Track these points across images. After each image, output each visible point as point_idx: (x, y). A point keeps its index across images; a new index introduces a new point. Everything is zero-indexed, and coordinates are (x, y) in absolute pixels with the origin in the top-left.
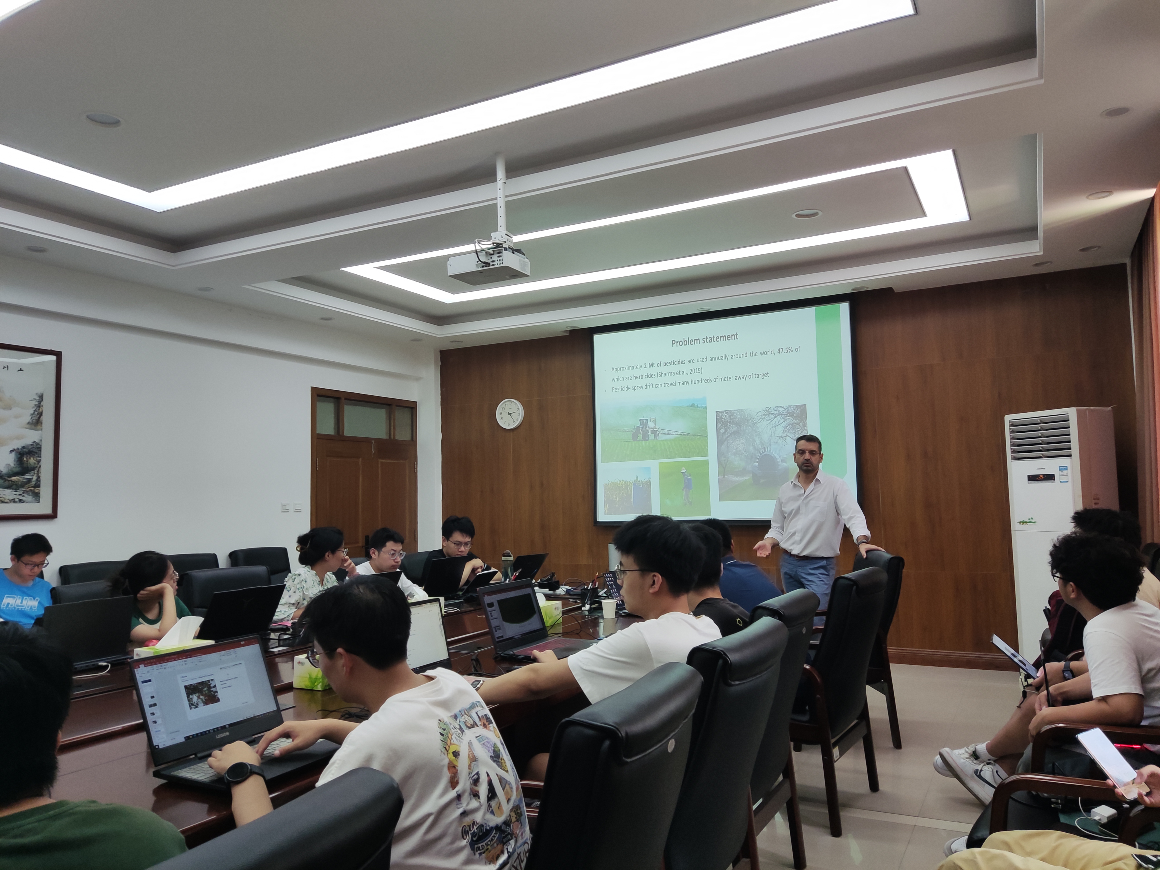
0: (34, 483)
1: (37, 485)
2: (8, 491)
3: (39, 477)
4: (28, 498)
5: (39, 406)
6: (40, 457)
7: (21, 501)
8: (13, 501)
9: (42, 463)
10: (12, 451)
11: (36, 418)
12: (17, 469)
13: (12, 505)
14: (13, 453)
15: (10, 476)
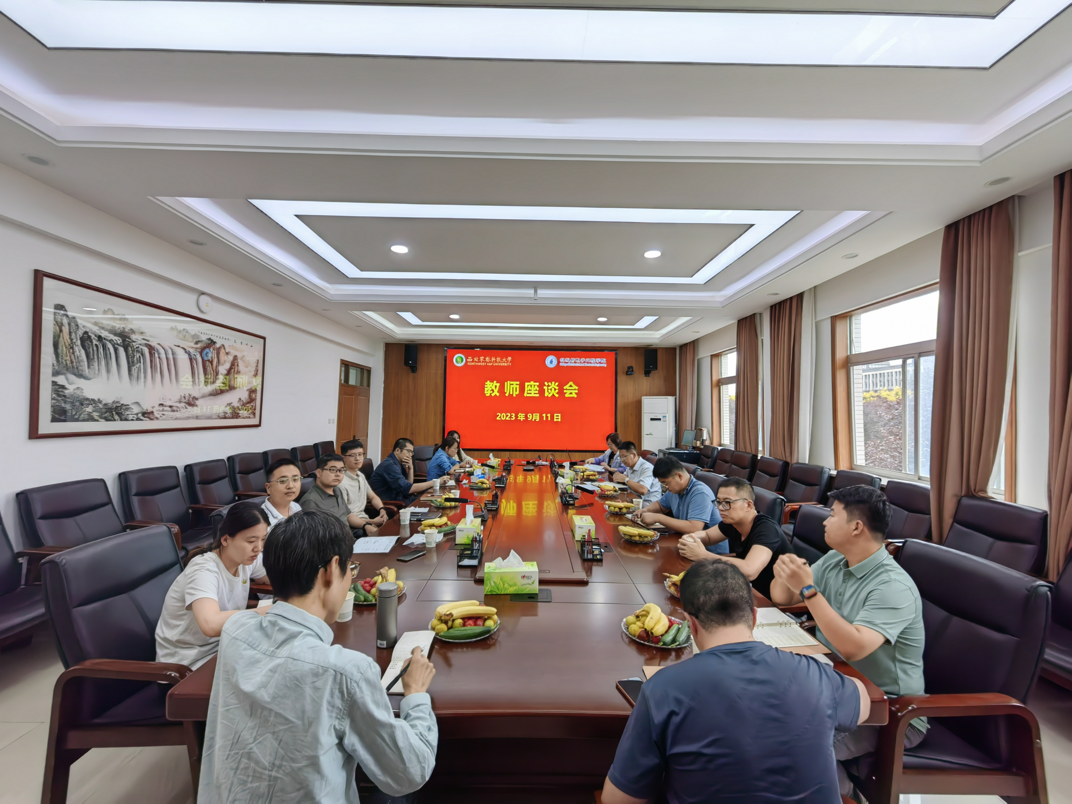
0: (254, 408)
1: (255, 409)
2: (246, 412)
3: (255, 404)
4: (252, 416)
5: (257, 366)
6: (256, 393)
7: (249, 418)
8: (247, 417)
9: (257, 397)
10: (247, 390)
11: (256, 373)
12: (249, 400)
13: (246, 419)
14: (248, 391)
15: (246, 404)
